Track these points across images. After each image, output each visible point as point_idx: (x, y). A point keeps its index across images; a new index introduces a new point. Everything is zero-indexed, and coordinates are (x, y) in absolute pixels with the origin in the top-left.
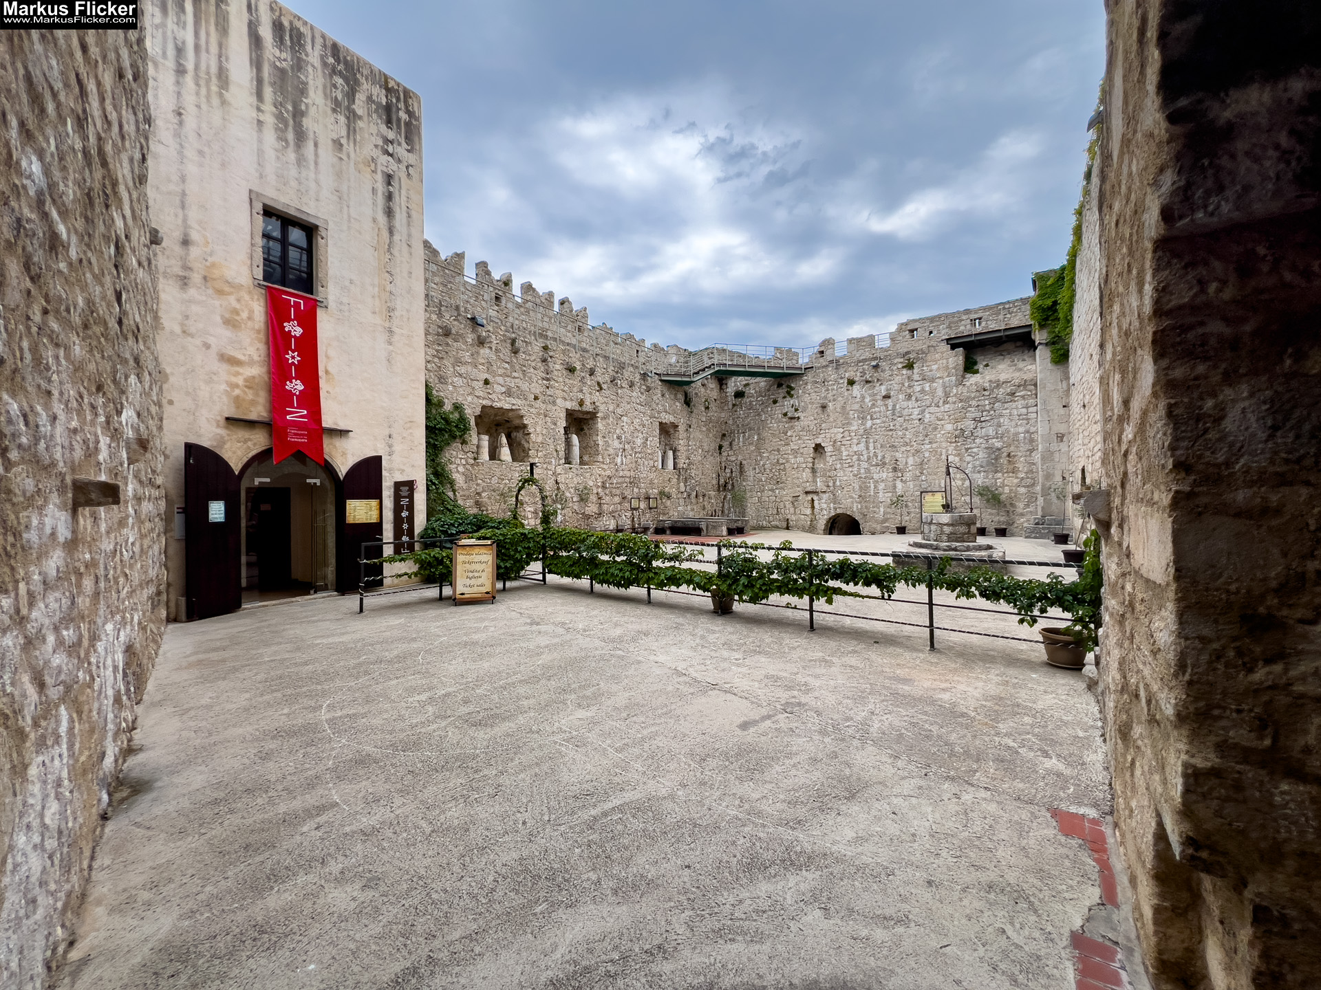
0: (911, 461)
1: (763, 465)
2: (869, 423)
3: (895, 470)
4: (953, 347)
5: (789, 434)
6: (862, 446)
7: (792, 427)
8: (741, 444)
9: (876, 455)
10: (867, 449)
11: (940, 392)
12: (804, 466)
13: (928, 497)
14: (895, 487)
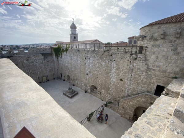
0: (38, 72)
2: (29, 67)
3: (36, 74)
4: (42, 55)
6: (28, 71)
9: (32, 72)
10: (30, 71)
11: (41, 62)
13: (43, 78)
14: (36, 77)
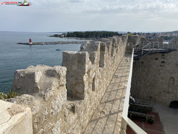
1: (148, 80)
5: (161, 71)
7: (162, 69)
8: (140, 71)
12: (165, 83)
